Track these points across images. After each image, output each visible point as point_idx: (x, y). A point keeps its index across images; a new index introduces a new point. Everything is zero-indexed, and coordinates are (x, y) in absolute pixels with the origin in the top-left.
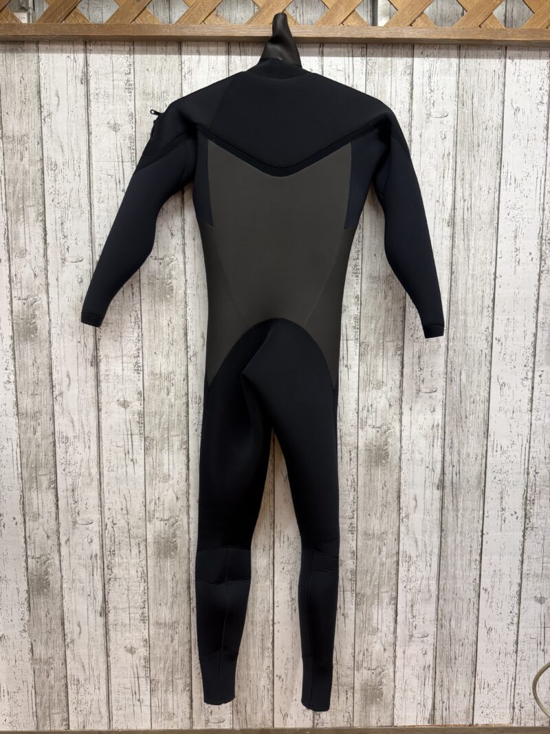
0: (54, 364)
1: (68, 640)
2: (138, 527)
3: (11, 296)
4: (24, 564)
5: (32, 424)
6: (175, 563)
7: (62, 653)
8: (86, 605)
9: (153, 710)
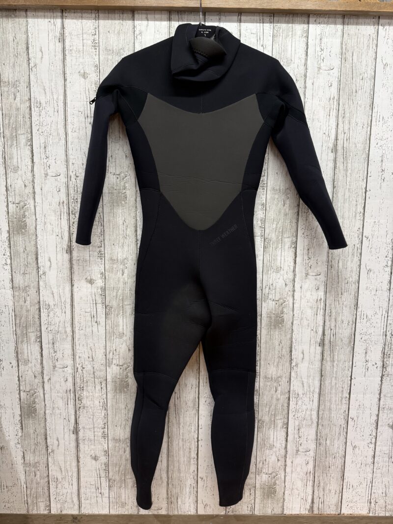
0: (39, 251)
1: (50, 450)
2: (101, 371)
3: (7, 201)
4: (18, 396)
5: (23, 295)
6: (127, 396)
7: (45, 459)
8: (63, 425)
9: (111, 501)
